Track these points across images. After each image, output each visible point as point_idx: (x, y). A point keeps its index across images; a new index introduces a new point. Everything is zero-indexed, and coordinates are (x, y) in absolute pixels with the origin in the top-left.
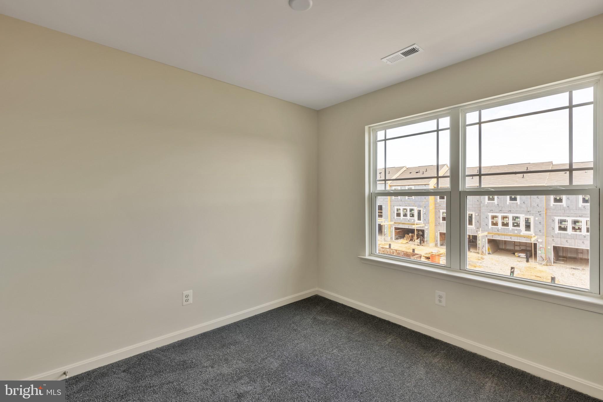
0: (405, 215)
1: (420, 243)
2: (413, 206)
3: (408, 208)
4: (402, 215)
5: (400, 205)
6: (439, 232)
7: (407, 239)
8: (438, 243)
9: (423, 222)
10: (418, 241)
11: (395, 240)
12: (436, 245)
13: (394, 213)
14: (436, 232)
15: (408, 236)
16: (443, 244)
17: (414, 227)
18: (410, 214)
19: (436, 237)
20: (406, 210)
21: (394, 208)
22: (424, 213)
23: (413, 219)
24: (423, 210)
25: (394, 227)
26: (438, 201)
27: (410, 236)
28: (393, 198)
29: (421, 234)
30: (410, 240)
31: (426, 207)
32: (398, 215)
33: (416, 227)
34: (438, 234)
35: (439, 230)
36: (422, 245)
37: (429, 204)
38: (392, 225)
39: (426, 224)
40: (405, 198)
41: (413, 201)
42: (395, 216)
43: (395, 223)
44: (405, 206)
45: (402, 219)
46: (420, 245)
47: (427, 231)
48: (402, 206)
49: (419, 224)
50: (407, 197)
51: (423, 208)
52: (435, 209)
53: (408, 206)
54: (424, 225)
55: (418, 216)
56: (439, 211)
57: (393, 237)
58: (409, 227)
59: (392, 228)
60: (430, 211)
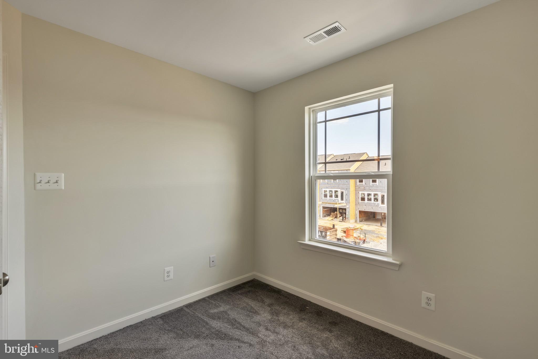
0: (331, 196)
1: (343, 220)
2: (337, 188)
3: (333, 190)
4: (328, 196)
5: (327, 187)
6: (358, 210)
7: (332, 217)
8: (357, 220)
9: (345, 202)
10: (341, 218)
11: (323, 217)
12: (356, 221)
13: (322, 194)
14: (356, 210)
15: (333, 214)
16: (362, 220)
17: (337, 206)
18: (335, 195)
19: (356, 215)
20: (332, 191)
21: (322, 190)
22: (346, 194)
23: (337, 199)
24: (345, 192)
25: (322, 206)
26: (358, 184)
27: (335, 214)
28: (321, 182)
29: (343, 212)
30: (335, 218)
31: (348, 189)
32: (326, 196)
33: (339, 206)
34: (357, 212)
35: (358, 209)
36: (344, 222)
37: (350, 187)
38: (320, 204)
39: (348, 204)
40: (331, 181)
41: (337, 184)
42: (322, 197)
43: (323, 203)
44: (331, 188)
45: (328, 199)
46: (342, 221)
47: (348, 210)
48: (329, 188)
49: (342, 204)
50: (332, 180)
51: (345, 190)
52: (356, 191)
53: (333, 188)
54: (345, 204)
55: (341, 196)
56: (358, 192)
57: (321, 214)
58: (334, 206)
59: (320, 207)
60: (351, 192)
